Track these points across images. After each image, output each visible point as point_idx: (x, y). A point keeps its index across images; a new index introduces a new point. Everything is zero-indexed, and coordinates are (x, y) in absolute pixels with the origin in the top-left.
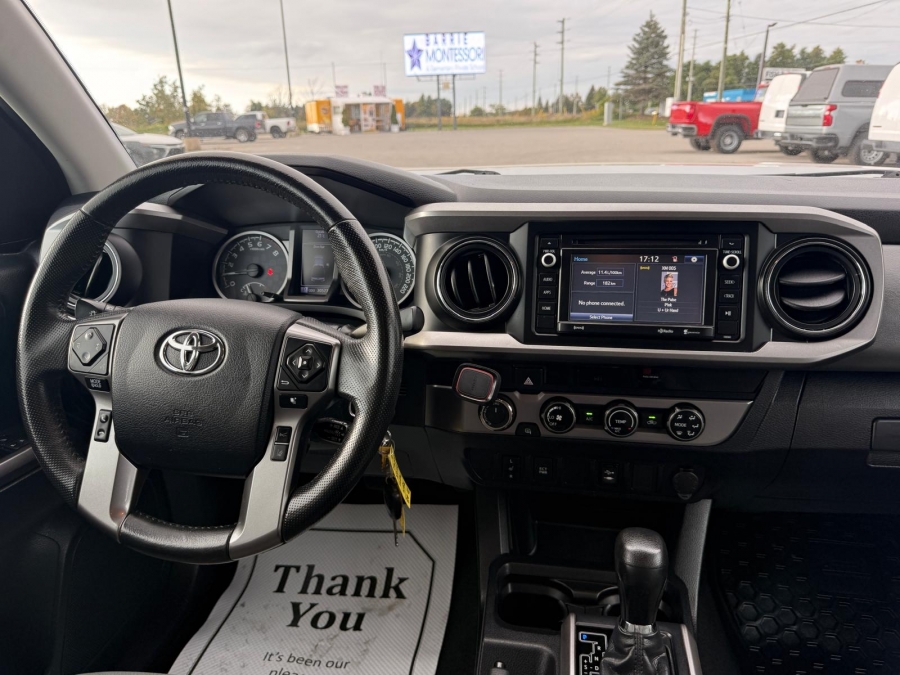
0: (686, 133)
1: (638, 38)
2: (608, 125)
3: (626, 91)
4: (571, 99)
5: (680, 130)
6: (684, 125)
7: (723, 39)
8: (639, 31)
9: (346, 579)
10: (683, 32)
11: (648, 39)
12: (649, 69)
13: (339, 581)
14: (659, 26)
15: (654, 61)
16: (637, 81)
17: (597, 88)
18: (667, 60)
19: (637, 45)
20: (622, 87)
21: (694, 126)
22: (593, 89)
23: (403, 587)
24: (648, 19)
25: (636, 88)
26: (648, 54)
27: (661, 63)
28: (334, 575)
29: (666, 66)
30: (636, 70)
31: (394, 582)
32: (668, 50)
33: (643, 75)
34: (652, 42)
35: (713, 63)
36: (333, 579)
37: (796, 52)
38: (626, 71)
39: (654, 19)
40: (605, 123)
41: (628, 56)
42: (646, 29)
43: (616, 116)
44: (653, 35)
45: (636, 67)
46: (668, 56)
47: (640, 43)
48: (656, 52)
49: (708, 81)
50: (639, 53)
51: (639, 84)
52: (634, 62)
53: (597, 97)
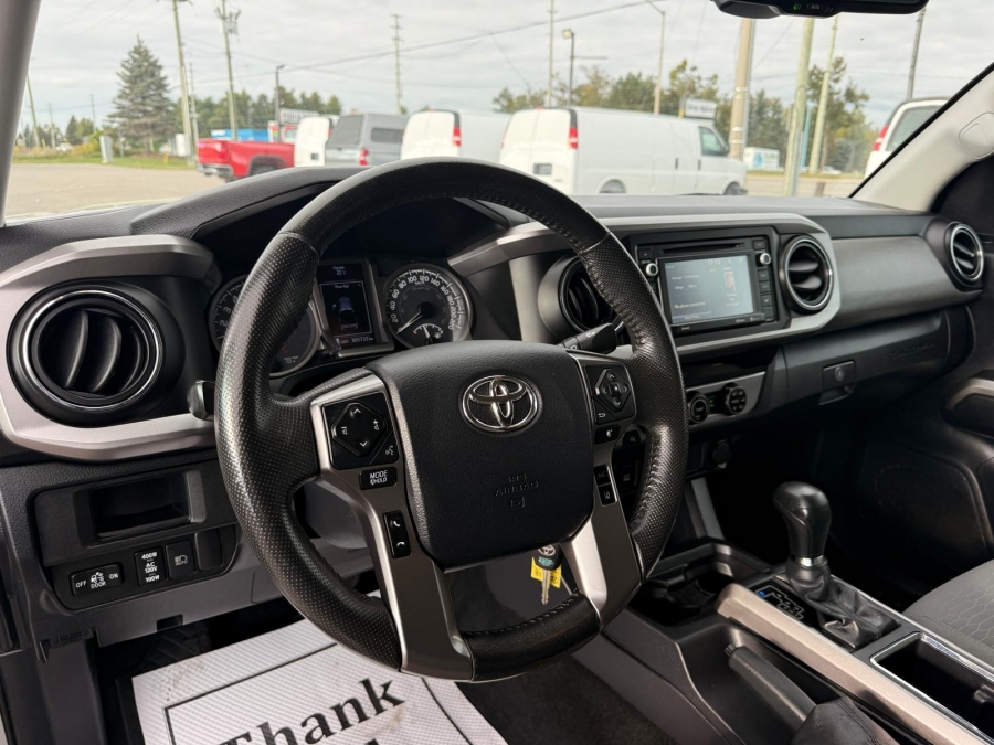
0: (222, 173)
1: (127, 65)
2: (109, 163)
3: (124, 124)
4: (46, 131)
5: (214, 171)
6: (218, 166)
7: (227, 75)
8: (127, 57)
9: (320, 718)
10: (182, 64)
11: (140, 67)
12: (148, 101)
13: (313, 723)
14: (151, 54)
15: (152, 92)
16: (136, 114)
17: (79, 119)
18: (168, 92)
19: (128, 73)
20: (117, 119)
21: (229, 167)
22: (73, 120)
23: (393, 692)
24: (136, 44)
25: (136, 121)
26: (144, 84)
27: (160, 95)
28: (303, 720)
29: (166, 99)
30: (132, 100)
31: (379, 692)
32: (166, 82)
33: (141, 107)
34: (146, 72)
35: (216, 101)
36: (304, 724)
37: (297, 96)
38: (120, 101)
39: (143, 45)
40: (105, 160)
41: (119, 84)
42: (136, 56)
43: (117, 153)
44: (146, 64)
45: (130, 97)
46: (168, 88)
47: (131, 70)
48: (152, 83)
49: (214, 119)
50: (133, 80)
51: (138, 118)
52: (128, 91)
53: (80, 131)
